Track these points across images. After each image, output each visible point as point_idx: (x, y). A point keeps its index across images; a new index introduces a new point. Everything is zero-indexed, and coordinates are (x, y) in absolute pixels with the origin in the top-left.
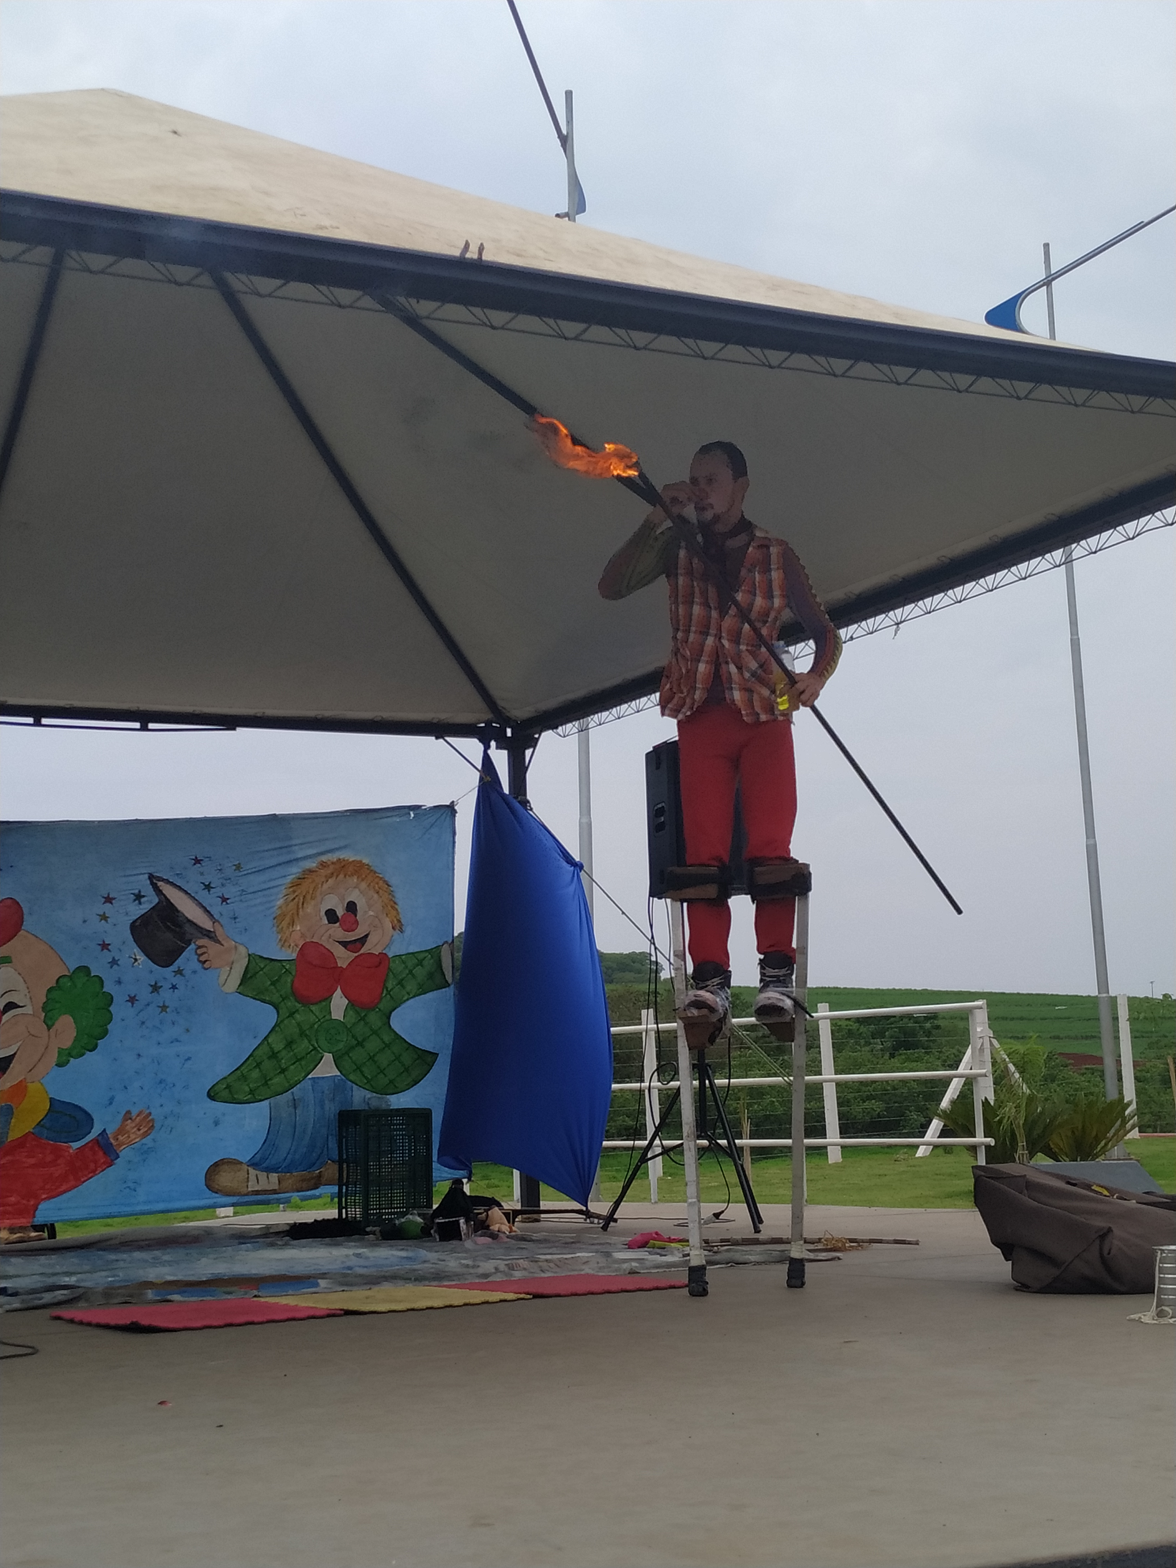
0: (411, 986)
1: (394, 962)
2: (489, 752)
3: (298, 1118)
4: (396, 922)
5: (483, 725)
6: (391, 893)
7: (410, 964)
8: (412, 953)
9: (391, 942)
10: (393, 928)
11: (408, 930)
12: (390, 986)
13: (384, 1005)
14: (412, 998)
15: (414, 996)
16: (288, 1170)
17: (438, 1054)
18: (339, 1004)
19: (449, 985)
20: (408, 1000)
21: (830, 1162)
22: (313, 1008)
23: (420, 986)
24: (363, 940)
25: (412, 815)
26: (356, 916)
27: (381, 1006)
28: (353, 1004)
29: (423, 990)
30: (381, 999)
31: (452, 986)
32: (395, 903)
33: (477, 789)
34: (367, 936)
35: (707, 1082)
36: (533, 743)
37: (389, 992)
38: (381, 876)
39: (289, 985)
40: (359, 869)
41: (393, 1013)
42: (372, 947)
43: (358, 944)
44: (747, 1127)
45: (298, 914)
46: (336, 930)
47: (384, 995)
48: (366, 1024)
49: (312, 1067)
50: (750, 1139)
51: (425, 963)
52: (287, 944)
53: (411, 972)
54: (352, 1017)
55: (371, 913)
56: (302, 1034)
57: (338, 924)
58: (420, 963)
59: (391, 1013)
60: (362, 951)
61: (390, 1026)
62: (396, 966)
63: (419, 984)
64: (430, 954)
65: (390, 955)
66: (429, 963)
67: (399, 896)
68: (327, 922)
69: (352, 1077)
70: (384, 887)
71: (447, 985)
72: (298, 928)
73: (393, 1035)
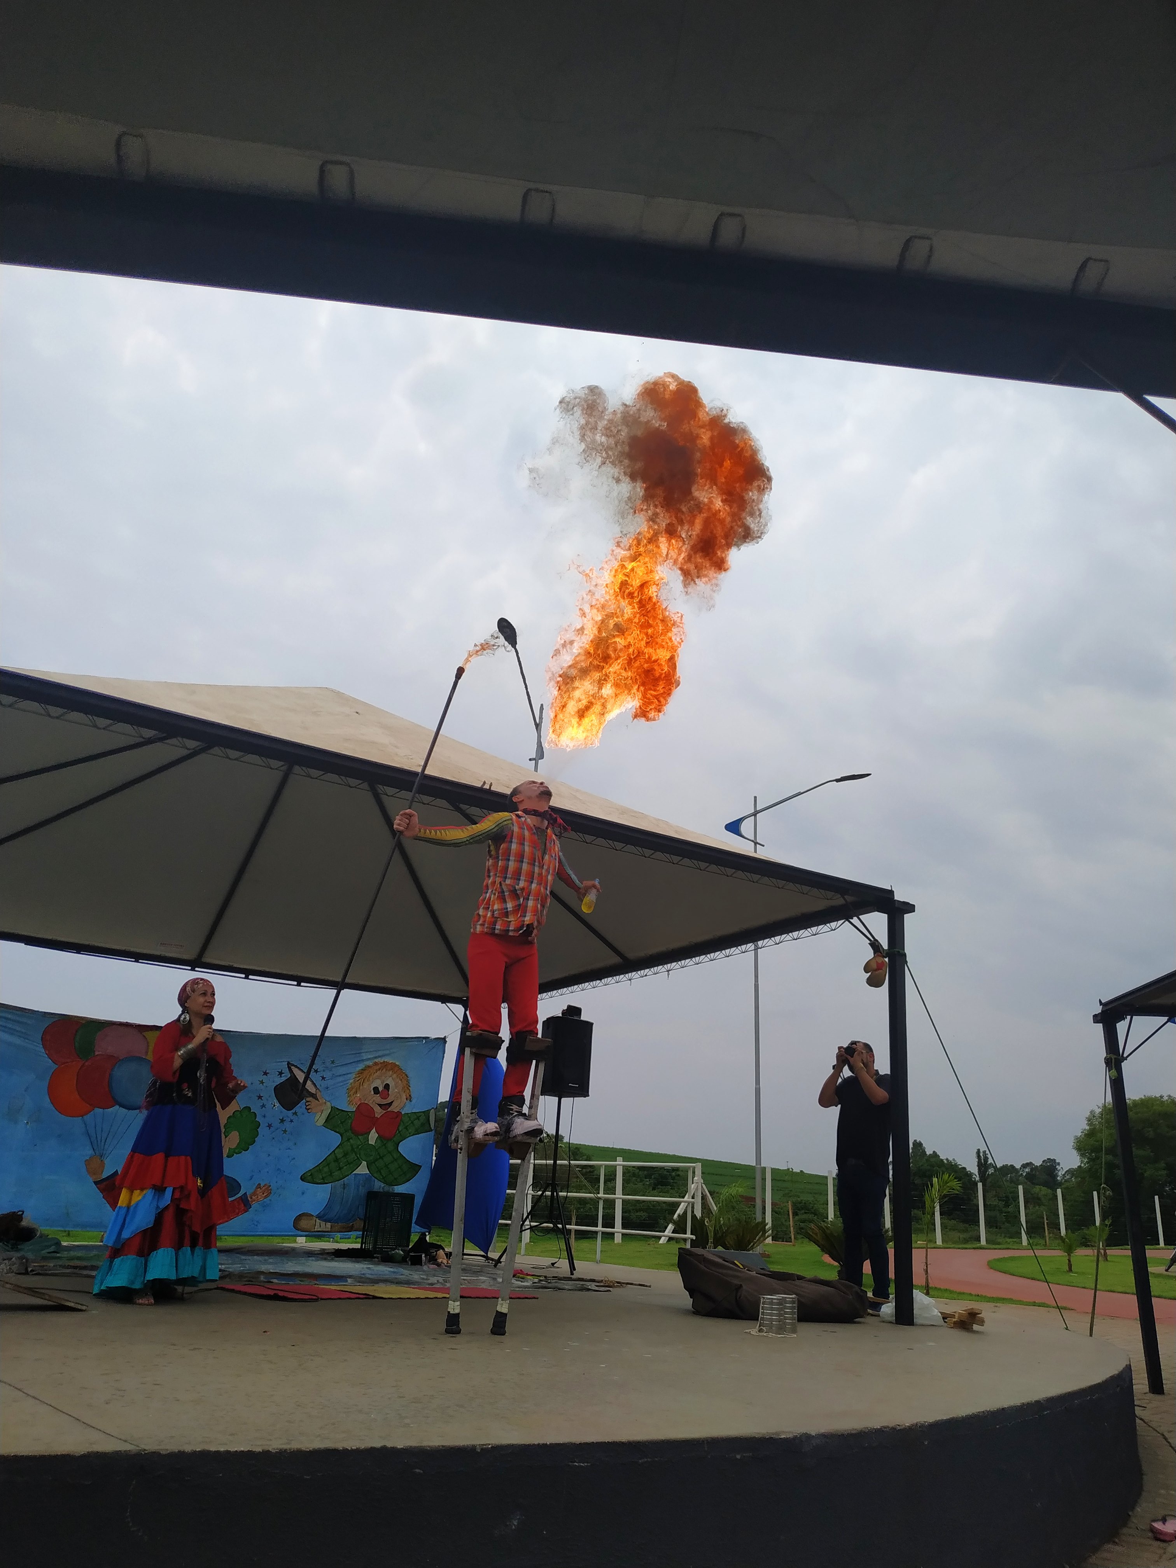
0: (412, 1130)
1: (404, 1117)
3: (345, 1194)
4: (408, 1096)
6: (408, 1081)
7: (413, 1118)
8: (415, 1113)
9: (404, 1106)
10: (407, 1099)
11: (414, 1101)
12: (400, 1130)
13: (396, 1138)
14: (411, 1136)
15: (413, 1135)
16: (336, 1221)
17: (421, 1166)
18: (373, 1137)
20: (409, 1136)
21: (615, 1242)
22: (360, 1137)
23: (417, 1130)
24: (390, 1104)
25: (424, 1042)
26: (389, 1091)
27: (394, 1139)
28: (380, 1137)
29: (417, 1132)
30: (395, 1136)
32: (409, 1086)
34: (392, 1102)
35: (555, 1193)
37: (399, 1132)
38: (404, 1072)
39: (349, 1124)
40: (393, 1068)
42: (394, 1108)
43: (388, 1106)
44: (574, 1220)
45: (359, 1088)
46: (378, 1099)
47: (397, 1133)
48: (386, 1148)
49: (356, 1168)
50: (575, 1225)
51: (421, 1117)
52: (351, 1103)
53: (412, 1123)
54: (379, 1144)
55: (396, 1090)
56: (353, 1150)
57: (378, 1095)
58: (418, 1118)
59: (399, 1143)
60: (388, 1110)
61: (398, 1150)
62: (405, 1119)
63: (417, 1128)
64: (423, 1114)
65: (403, 1113)
66: (423, 1118)
68: (373, 1093)
69: (375, 1175)
70: (404, 1077)
71: (431, 1130)
72: (359, 1095)
73: (399, 1154)
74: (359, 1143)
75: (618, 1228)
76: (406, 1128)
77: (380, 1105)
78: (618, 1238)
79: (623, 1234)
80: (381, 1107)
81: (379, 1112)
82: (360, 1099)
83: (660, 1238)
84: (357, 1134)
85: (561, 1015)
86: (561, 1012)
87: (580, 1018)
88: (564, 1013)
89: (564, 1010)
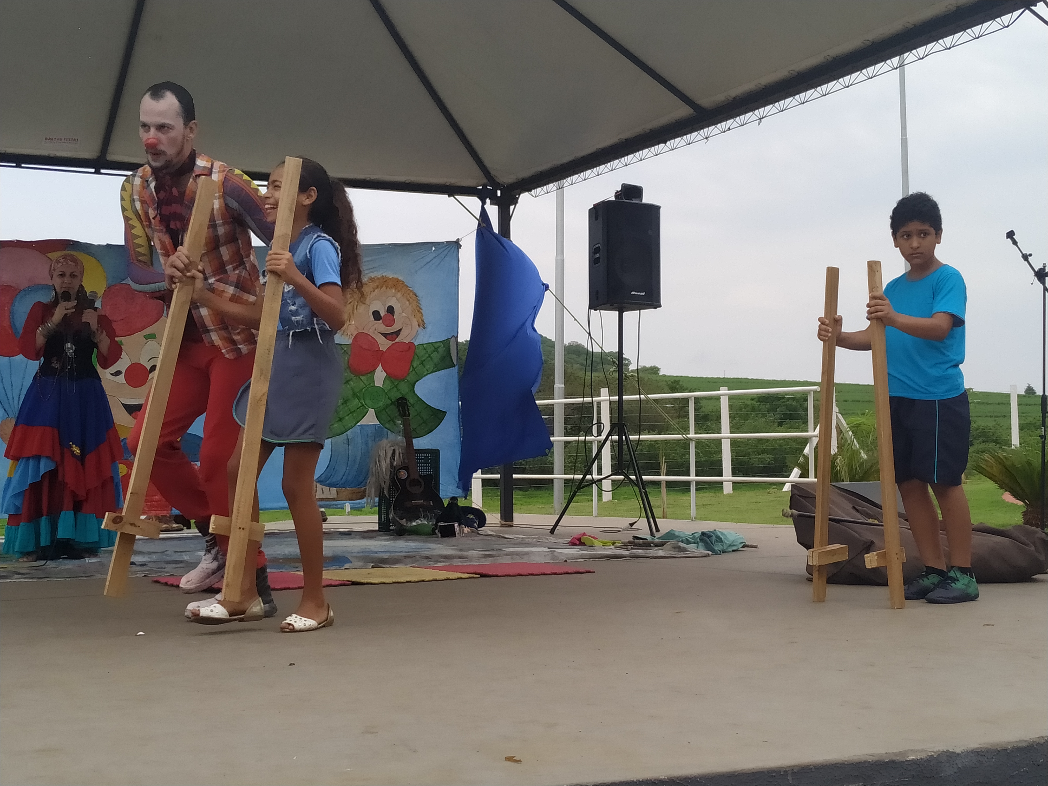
0: (430, 366)
1: (418, 348)
2: (485, 206)
3: (350, 452)
4: (420, 321)
5: (481, 187)
6: (418, 301)
7: (429, 351)
8: (432, 343)
9: (417, 334)
10: (419, 325)
11: (429, 328)
12: (415, 366)
13: (411, 377)
14: (429, 374)
15: (432, 372)
16: (344, 486)
17: (446, 412)
18: (380, 376)
19: (455, 366)
20: (428, 374)
21: (724, 493)
22: (362, 378)
23: (436, 366)
24: (398, 333)
25: (434, 249)
26: (393, 316)
27: (408, 378)
28: (390, 376)
29: (437, 368)
30: (408, 374)
31: (456, 367)
32: (420, 308)
33: (476, 231)
34: (400, 330)
35: (624, 437)
36: (515, 202)
37: (414, 369)
38: (411, 289)
39: (346, 361)
40: (397, 284)
41: (417, 383)
42: (403, 338)
43: (395, 336)
44: (664, 468)
45: (353, 313)
46: (381, 326)
47: (411, 370)
48: (398, 390)
49: (360, 418)
50: (666, 476)
51: (439, 350)
53: (429, 356)
54: (389, 385)
55: (404, 314)
56: (355, 395)
57: (381, 321)
58: (436, 350)
59: (415, 384)
60: (397, 340)
61: (414, 392)
62: (420, 352)
63: (435, 364)
64: (443, 344)
65: (416, 344)
66: (442, 350)
67: (423, 304)
68: (373, 320)
69: (387, 426)
70: (413, 297)
71: (453, 366)
72: (353, 322)
73: (416, 399)
74: (362, 385)
75: (727, 476)
76: (422, 363)
77: (385, 335)
78: (728, 488)
79: (734, 483)
80: (386, 338)
81: (384, 344)
82: (357, 328)
83: (783, 484)
84: (357, 373)
85: (613, 199)
86: (614, 194)
87: (642, 201)
88: (617, 195)
89: (617, 192)
